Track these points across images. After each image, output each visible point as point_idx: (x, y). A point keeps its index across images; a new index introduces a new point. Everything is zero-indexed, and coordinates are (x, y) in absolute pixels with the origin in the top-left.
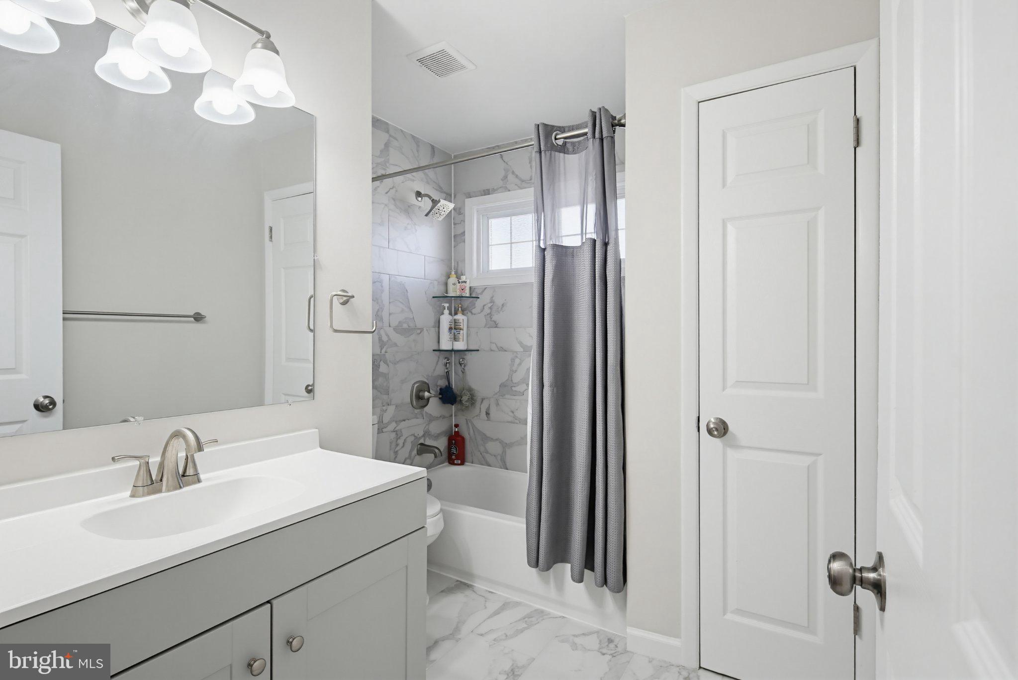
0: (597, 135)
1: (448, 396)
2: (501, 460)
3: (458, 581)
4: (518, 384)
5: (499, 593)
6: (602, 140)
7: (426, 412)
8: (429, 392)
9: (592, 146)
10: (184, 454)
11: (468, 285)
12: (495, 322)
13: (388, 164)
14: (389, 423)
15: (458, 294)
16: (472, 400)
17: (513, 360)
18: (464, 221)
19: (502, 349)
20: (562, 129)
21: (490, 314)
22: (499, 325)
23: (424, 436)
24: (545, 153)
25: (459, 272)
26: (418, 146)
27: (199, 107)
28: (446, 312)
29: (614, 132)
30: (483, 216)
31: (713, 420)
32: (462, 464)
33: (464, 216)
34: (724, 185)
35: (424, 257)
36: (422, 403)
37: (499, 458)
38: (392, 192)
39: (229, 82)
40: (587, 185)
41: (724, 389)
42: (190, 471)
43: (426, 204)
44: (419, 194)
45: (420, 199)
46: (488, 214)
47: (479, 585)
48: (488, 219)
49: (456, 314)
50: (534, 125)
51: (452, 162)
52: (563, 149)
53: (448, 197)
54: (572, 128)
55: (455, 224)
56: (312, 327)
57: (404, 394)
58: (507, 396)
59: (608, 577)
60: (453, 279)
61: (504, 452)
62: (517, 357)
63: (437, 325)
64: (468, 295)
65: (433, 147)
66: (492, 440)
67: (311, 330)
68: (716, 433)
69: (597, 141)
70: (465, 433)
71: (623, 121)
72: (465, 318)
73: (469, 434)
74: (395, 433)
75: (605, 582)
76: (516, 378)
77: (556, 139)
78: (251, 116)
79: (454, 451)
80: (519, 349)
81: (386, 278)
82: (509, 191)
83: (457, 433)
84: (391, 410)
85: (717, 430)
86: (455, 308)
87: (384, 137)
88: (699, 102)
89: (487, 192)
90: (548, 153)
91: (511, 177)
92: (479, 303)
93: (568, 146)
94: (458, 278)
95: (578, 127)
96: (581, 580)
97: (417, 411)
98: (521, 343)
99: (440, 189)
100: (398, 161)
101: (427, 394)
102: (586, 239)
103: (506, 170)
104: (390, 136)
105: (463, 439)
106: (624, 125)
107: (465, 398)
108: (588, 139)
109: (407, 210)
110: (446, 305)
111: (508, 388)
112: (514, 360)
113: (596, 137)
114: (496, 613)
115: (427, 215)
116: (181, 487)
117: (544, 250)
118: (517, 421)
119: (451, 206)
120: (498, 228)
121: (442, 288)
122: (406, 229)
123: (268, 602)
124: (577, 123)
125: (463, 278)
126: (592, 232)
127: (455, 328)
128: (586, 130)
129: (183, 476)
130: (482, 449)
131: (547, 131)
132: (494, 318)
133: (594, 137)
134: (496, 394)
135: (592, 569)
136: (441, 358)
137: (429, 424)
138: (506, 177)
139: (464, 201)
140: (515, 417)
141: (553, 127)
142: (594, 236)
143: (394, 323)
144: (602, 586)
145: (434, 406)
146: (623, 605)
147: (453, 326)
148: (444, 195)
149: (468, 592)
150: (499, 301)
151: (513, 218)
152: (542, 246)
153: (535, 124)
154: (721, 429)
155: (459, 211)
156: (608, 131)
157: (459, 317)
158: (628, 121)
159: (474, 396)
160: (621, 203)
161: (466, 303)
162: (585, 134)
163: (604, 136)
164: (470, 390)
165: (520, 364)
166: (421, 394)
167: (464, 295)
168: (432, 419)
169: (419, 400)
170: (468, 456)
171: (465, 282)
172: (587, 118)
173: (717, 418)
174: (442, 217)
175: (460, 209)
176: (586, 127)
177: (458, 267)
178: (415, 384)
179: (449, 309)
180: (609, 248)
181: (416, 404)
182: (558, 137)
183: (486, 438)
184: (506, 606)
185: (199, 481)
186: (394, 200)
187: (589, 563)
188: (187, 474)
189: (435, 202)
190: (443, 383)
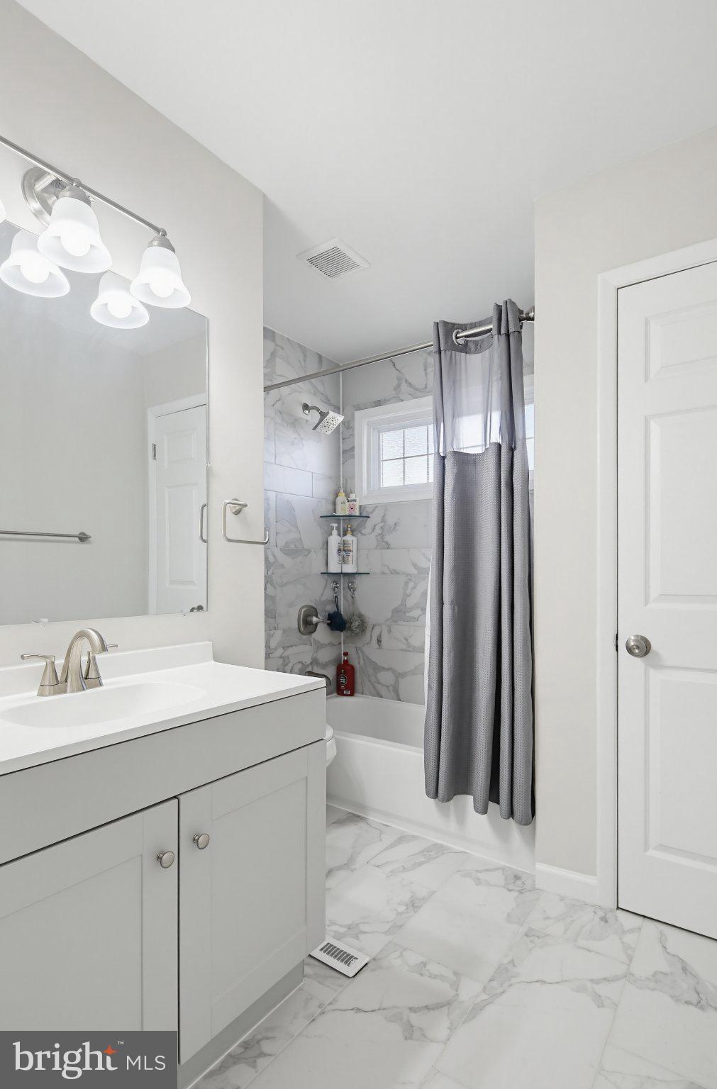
0: (503, 331)
1: (337, 622)
2: (393, 691)
3: (350, 813)
4: (412, 609)
5: (394, 826)
6: (508, 335)
7: (314, 639)
8: (317, 617)
9: (498, 344)
10: (87, 658)
11: (357, 504)
12: (387, 543)
13: (274, 376)
14: (276, 649)
15: (347, 513)
16: (363, 626)
17: (406, 584)
18: (353, 436)
19: (395, 572)
20: (464, 327)
21: (382, 535)
22: (391, 546)
23: (311, 664)
24: (445, 352)
25: (348, 490)
26: (305, 356)
27: (95, 311)
28: (335, 532)
29: (521, 327)
30: (374, 429)
31: (632, 638)
32: (352, 694)
33: (354, 429)
34: (647, 379)
35: (311, 474)
36: (310, 628)
37: (391, 688)
38: (278, 405)
39: (125, 284)
40: (492, 385)
41: (646, 603)
42: (92, 674)
43: (315, 416)
44: (306, 407)
45: (307, 412)
46: (379, 429)
47: (372, 818)
48: (379, 432)
49: (345, 534)
50: (432, 324)
51: (339, 369)
52: (465, 348)
53: (337, 410)
54: (473, 326)
55: (343, 439)
56: (205, 538)
57: (292, 619)
58: (399, 622)
59: (515, 808)
60: (342, 495)
61: (397, 681)
62: (410, 580)
63: (326, 546)
64: (358, 514)
65: (320, 357)
66: (384, 669)
67: (205, 541)
68: (637, 651)
69: (503, 338)
70: (354, 661)
71: (531, 315)
72: (354, 539)
73: (359, 663)
74: (282, 659)
75: (512, 814)
76: (410, 603)
77: (457, 338)
78: (145, 319)
79: (343, 681)
80: (414, 571)
81: (272, 495)
82: (402, 401)
83: (346, 662)
84: (278, 634)
85: (638, 647)
86: (344, 528)
87: (271, 346)
88: (618, 289)
89: (378, 403)
90: (448, 353)
91: (404, 387)
92: (369, 523)
93: (472, 346)
94: (347, 496)
95: (481, 324)
96: (485, 811)
97: (304, 637)
98: (415, 566)
99: (328, 402)
100: (285, 371)
101: (315, 619)
102: (490, 443)
103: (399, 379)
104: (276, 345)
105: (353, 668)
106: (532, 319)
107: (356, 624)
108: (492, 336)
109: (294, 423)
110: (335, 525)
111: (400, 614)
112: (408, 583)
113: (502, 333)
114: (392, 846)
115: (314, 429)
116: (84, 689)
117: (444, 458)
118: (411, 649)
119: (340, 418)
120: (390, 443)
121: (330, 507)
122: (293, 444)
123: (175, 797)
124: (480, 320)
125: (353, 496)
126: (496, 437)
127: (344, 550)
128: (490, 327)
129: (86, 678)
130: (373, 680)
131: (447, 330)
132: (385, 540)
133: (499, 333)
134: (388, 620)
135: (497, 801)
136: (329, 582)
137: (317, 652)
138: (399, 385)
139: (353, 415)
140: (408, 644)
141: (454, 324)
142: (499, 441)
143: (281, 543)
144: (509, 818)
145: (322, 634)
146: (531, 839)
147: (342, 548)
148: (333, 408)
149: (362, 824)
150: (391, 520)
151: (406, 431)
152: (442, 455)
153: (435, 323)
154: (642, 648)
155: (348, 425)
156: (515, 326)
157: (349, 538)
158: (537, 314)
159: (364, 622)
160: (529, 410)
161: (355, 523)
162: (490, 330)
163: (511, 331)
164: (361, 616)
165: (414, 588)
166: (309, 619)
167: (354, 514)
168: (320, 646)
169: (307, 625)
170: (358, 687)
171: (355, 501)
172: (491, 312)
173: (638, 636)
174: (331, 431)
175: (349, 422)
176: (491, 323)
177: (346, 484)
178: (303, 607)
179: (338, 529)
180: (516, 453)
181: (304, 629)
182: (458, 335)
183: (377, 668)
184: (402, 839)
185: (101, 685)
186: (280, 412)
187: (494, 795)
188: (90, 677)
189: (323, 415)
190: (331, 608)
